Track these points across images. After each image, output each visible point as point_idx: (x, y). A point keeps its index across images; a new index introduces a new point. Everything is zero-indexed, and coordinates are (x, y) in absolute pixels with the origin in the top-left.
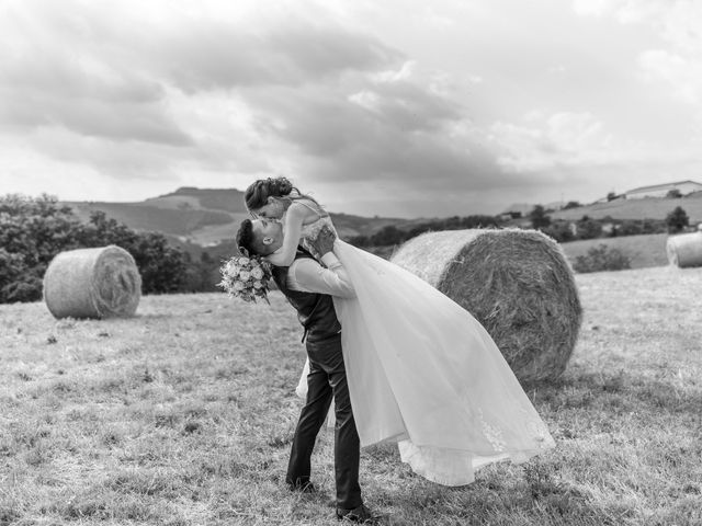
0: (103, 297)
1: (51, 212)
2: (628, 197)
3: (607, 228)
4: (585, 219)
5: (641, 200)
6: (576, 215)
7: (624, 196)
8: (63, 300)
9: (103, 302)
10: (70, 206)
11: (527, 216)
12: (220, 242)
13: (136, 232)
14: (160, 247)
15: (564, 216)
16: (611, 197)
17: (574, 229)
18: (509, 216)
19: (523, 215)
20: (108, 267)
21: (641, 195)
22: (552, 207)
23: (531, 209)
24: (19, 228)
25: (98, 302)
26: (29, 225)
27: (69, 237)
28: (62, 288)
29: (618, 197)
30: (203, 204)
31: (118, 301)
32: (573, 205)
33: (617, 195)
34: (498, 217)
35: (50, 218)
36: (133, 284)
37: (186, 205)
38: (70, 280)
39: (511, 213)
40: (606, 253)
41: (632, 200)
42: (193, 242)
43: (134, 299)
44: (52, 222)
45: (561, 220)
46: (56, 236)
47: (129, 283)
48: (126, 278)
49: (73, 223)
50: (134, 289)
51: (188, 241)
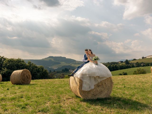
0: (23, 80)
1: (20, 62)
2: (147, 58)
3: (142, 65)
4: (137, 62)
5: (150, 58)
6: (135, 62)
7: (146, 58)
8: (14, 80)
9: (23, 81)
10: (24, 60)
11: (124, 62)
12: (58, 68)
13: (38, 66)
14: (43, 69)
15: (132, 62)
16: (143, 58)
17: (135, 65)
18: (120, 62)
19: (123, 62)
20: (24, 74)
21: (150, 57)
22: (130, 60)
23: (125, 60)
24: (13, 65)
25: (22, 81)
26: (15, 65)
27: (23, 67)
28: (14, 78)
29: (145, 58)
30: (54, 60)
31: (26, 81)
32: (135, 60)
33: (144, 57)
34: (118, 62)
35: (19, 63)
36: (30, 77)
37: (51, 60)
38: (16, 76)
39: (121, 61)
40: (141, 70)
41: (148, 59)
42: (52, 68)
43: (30, 80)
44: (20, 64)
45: (132, 63)
46: (20, 67)
47: (29, 77)
48: (28, 76)
49: (24, 64)
50: (30, 78)
51: (51, 68)
